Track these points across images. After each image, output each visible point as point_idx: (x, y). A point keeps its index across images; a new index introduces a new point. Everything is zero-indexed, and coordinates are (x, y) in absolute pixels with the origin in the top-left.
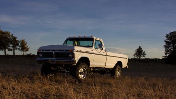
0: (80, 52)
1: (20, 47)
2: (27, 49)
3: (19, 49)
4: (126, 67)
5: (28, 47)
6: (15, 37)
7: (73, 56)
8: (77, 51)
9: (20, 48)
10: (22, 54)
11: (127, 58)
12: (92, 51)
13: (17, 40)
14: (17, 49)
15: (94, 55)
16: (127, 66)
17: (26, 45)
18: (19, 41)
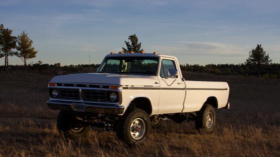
0: (133, 88)
1: (18, 50)
2: (32, 54)
3: (16, 54)
4: (225, 106)
5: (35, 50)
6: (8, 29)
7: (119, 99)
8: (126, 88)
9: (19, 52)
10: (23, 64)
11: (226, 89)
12: (156, 83)
13: (11, 35)
14: (12, 54)
15: (161, 90)
16: (227, 105)
17: (30, 44)
18: (15, 38)
